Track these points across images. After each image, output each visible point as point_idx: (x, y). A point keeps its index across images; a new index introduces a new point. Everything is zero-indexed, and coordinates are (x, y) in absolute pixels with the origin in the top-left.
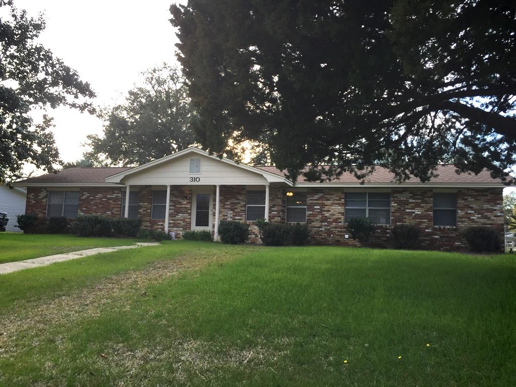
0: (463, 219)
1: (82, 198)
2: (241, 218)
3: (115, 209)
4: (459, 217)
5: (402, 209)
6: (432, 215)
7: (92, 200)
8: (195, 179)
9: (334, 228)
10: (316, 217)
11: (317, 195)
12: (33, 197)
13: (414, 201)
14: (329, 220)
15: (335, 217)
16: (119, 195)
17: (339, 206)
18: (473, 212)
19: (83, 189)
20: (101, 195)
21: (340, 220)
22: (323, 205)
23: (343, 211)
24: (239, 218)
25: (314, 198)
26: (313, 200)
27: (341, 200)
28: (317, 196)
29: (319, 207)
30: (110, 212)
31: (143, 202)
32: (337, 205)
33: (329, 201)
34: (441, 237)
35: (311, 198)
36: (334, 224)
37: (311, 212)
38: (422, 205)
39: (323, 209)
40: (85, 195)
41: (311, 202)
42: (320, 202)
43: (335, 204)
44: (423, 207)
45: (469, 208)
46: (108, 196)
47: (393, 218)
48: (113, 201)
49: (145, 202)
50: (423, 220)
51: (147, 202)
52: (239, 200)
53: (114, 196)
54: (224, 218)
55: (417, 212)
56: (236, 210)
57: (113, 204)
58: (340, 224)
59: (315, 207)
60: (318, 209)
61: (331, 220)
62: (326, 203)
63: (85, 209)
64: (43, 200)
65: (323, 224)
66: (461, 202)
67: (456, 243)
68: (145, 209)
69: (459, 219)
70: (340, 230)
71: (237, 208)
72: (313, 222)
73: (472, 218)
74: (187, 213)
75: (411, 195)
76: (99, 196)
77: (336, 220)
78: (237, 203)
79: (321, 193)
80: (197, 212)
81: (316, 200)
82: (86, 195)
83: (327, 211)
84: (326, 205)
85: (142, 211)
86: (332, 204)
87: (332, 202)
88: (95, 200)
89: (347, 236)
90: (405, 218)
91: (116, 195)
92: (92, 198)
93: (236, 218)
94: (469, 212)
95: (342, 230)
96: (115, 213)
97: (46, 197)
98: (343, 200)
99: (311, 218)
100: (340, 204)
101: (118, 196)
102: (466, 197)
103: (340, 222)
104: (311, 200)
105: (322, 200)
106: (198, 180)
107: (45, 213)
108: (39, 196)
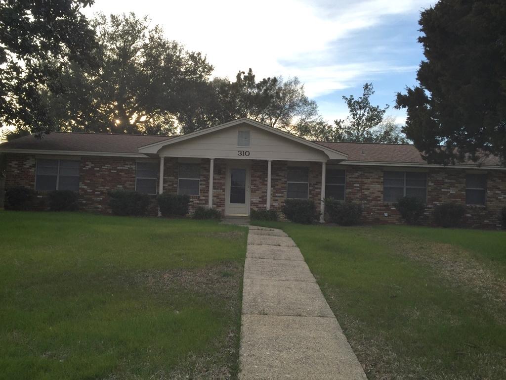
0: (491, 199)
1: (84, 168)
2: (282, 195)
3: (127, 182)
4: (488, 197)
5: (439, 188)
6: (465, 194)
7: (98, 171)
8: (244, 153)
9: (374, 206)
10: (356, 195)
11: (357, 172)
12: (16, 166)
13: (449, 181)
14: (368, 198)
15: (375, 195)
16: (132, 166)
17: (378, 184)
18: (500, 192)
19: (85, 159)
20: (109, 166)
21: (379, 199)
22: (362, 183)
23: (382, 190)
24: (280, 195)
25: (353, 176)
26: (353, 178)
27: (380, 179)
28: (357, 174)
29: (358, 185)
30: (121, 186)
31: (168, 176)
32: (376, 184)
33: (369, 180)
34: (472, 215)
35: (350, 176)
36: (373, 202)
37: (350, 190)
38: (457, 185)
39: (363, 187)
40: (88, 165)
41: (351, 179)
42: (360, 180)
43: (374, 182)
44: (457, 187)
45: (498, 189)
46: (118, 168)
47: (429, 197)
48: (125, 174)
49: (170, 176)
50: (457, 200)
51: (173, 176)
52: (280, 176)
53: (126, 167)
54: (263, 194)
55: (452, 191)
56: (276, 187)
57: (126, 177)
58: (379, 202)
59: (355, 185)
60: (358, 187)
61: (371, 198)
62: (366, 181)
63: (89, 181)
64: (30, 170)
65: (363, 202)
66: (490, 183)
67: (485, 221)
68: (170, 183)
69: (488, 199)
70: (379, 208)
71: (277, 185)
72: (353, 200)
73: (499, 198)
74: (220, 189)
75: (447, 175)
76: (107, 166)
77: (375, 199)
78: (278, 179)
79: (361, 171)
80: (231, 187)
81: (356, 178)
82: (90, 165)
83: (366, 189)
84: (366, 184)
85: (167, 185)
86: (372, 183)
87: (371, 180)
88: (102, 171)
89: (386, 215)
90: (441, 198)
91: (129, 166)
92: (98, 169)
93: (277, 195)
94: (497, 192)
95: (382, 208)
96: (128, 187)
97: (34, 166)
98: (382, 179)
99: (350, 196)
100: (379, 182)
101: (132, 168)
102: (494, 179)
103: (380, 201)
104: (350, 178)
105: (362, 178)
106: (247, 153)
107: (34, 185)
108: (25, 165)
